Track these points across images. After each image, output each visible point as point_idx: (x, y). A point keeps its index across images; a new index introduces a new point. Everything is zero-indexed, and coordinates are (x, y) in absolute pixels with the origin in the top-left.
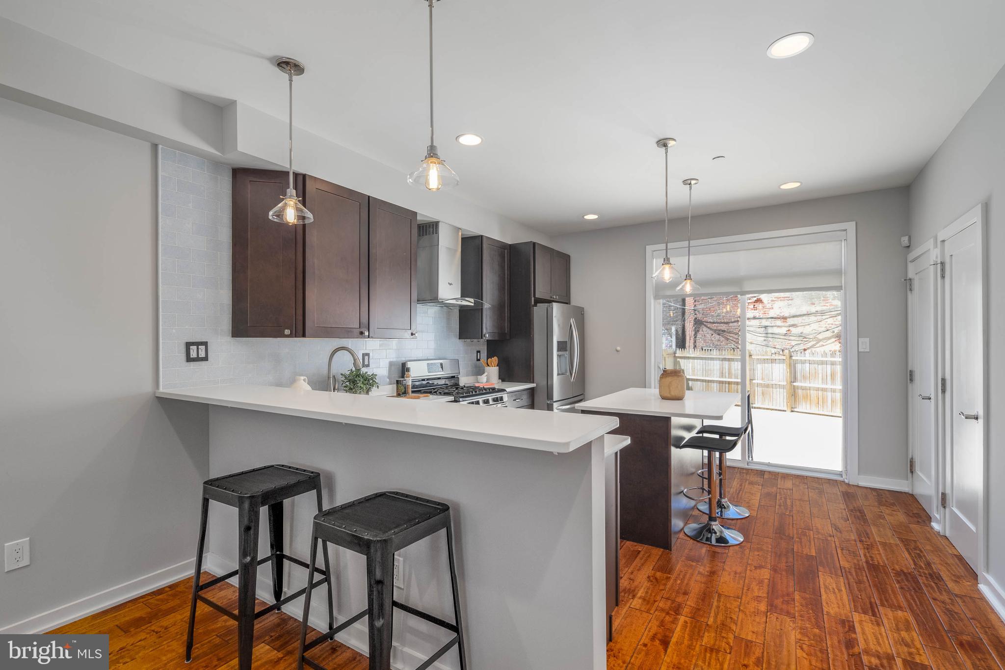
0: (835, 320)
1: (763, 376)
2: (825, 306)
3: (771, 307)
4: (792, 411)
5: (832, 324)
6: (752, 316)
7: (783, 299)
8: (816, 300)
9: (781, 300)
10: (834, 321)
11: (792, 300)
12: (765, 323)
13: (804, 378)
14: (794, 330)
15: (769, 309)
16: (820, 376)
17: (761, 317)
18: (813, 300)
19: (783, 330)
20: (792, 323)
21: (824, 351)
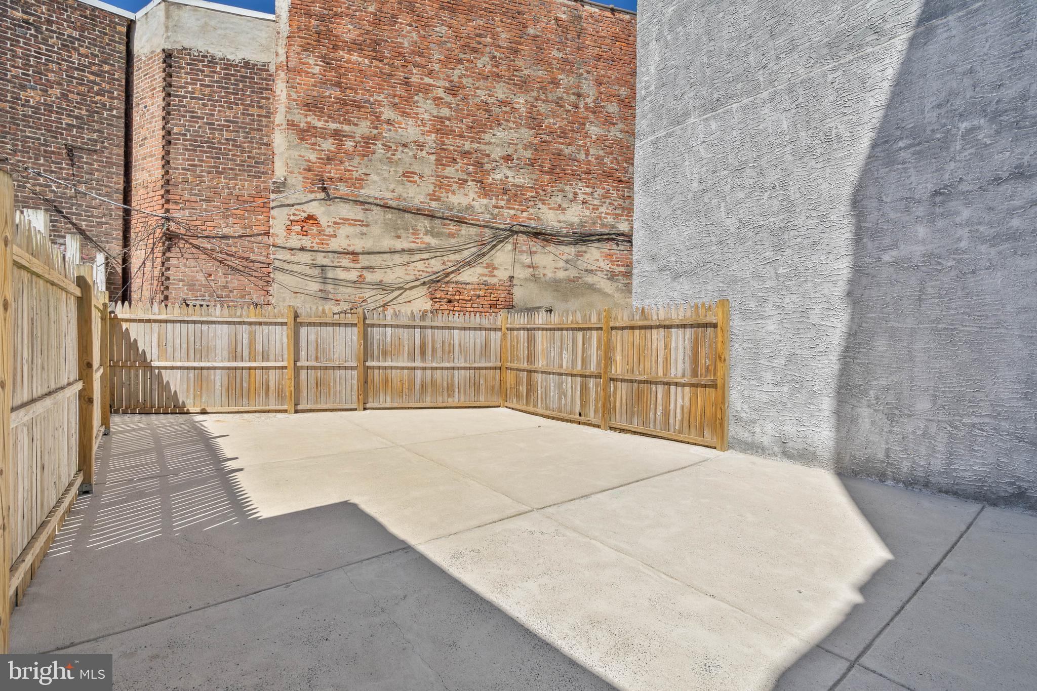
0: (427, 265)
1: (317, 353)
2: (414, 242)
3: (332, 233)
4: (365, 409)
5: (423, 271)
6: (299, 246)
7: (353, 222)
8: (402, 231)
9: (350, 225)
10: (426, 267)
11: (367, 226)
12: (321, 259)
13: (383, 355)
14: (369, 277)
15: (330, 236)
16: (406, 348)
17: (316, 249)
18: (399, 232)
19: (353, 275)
20: (367, 264)
21: (412, 312)
